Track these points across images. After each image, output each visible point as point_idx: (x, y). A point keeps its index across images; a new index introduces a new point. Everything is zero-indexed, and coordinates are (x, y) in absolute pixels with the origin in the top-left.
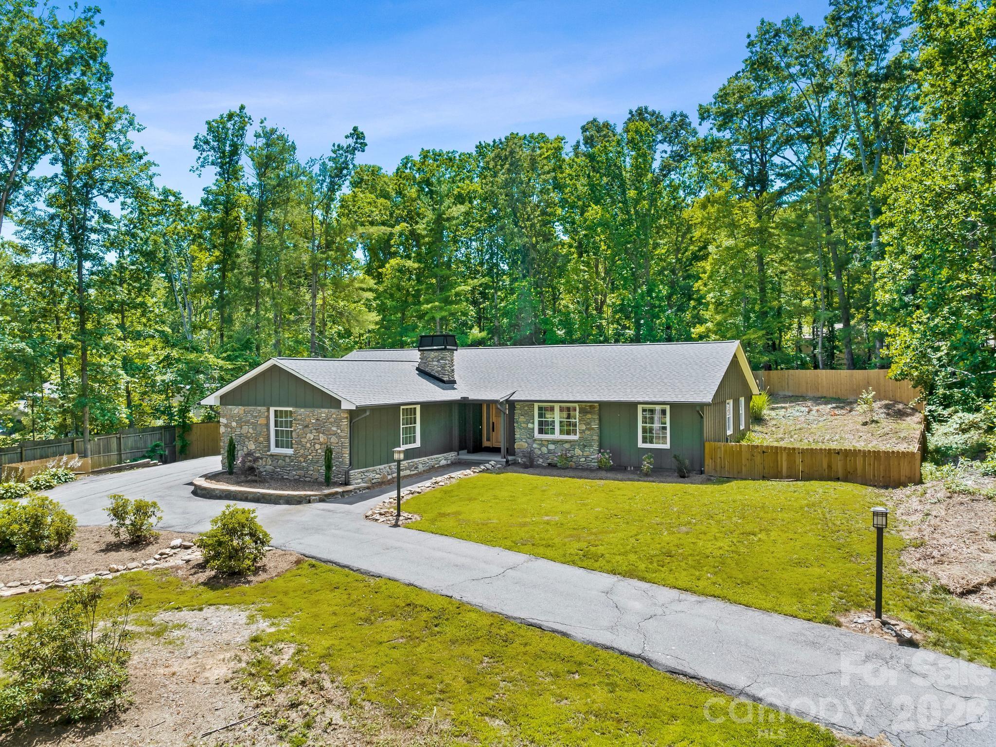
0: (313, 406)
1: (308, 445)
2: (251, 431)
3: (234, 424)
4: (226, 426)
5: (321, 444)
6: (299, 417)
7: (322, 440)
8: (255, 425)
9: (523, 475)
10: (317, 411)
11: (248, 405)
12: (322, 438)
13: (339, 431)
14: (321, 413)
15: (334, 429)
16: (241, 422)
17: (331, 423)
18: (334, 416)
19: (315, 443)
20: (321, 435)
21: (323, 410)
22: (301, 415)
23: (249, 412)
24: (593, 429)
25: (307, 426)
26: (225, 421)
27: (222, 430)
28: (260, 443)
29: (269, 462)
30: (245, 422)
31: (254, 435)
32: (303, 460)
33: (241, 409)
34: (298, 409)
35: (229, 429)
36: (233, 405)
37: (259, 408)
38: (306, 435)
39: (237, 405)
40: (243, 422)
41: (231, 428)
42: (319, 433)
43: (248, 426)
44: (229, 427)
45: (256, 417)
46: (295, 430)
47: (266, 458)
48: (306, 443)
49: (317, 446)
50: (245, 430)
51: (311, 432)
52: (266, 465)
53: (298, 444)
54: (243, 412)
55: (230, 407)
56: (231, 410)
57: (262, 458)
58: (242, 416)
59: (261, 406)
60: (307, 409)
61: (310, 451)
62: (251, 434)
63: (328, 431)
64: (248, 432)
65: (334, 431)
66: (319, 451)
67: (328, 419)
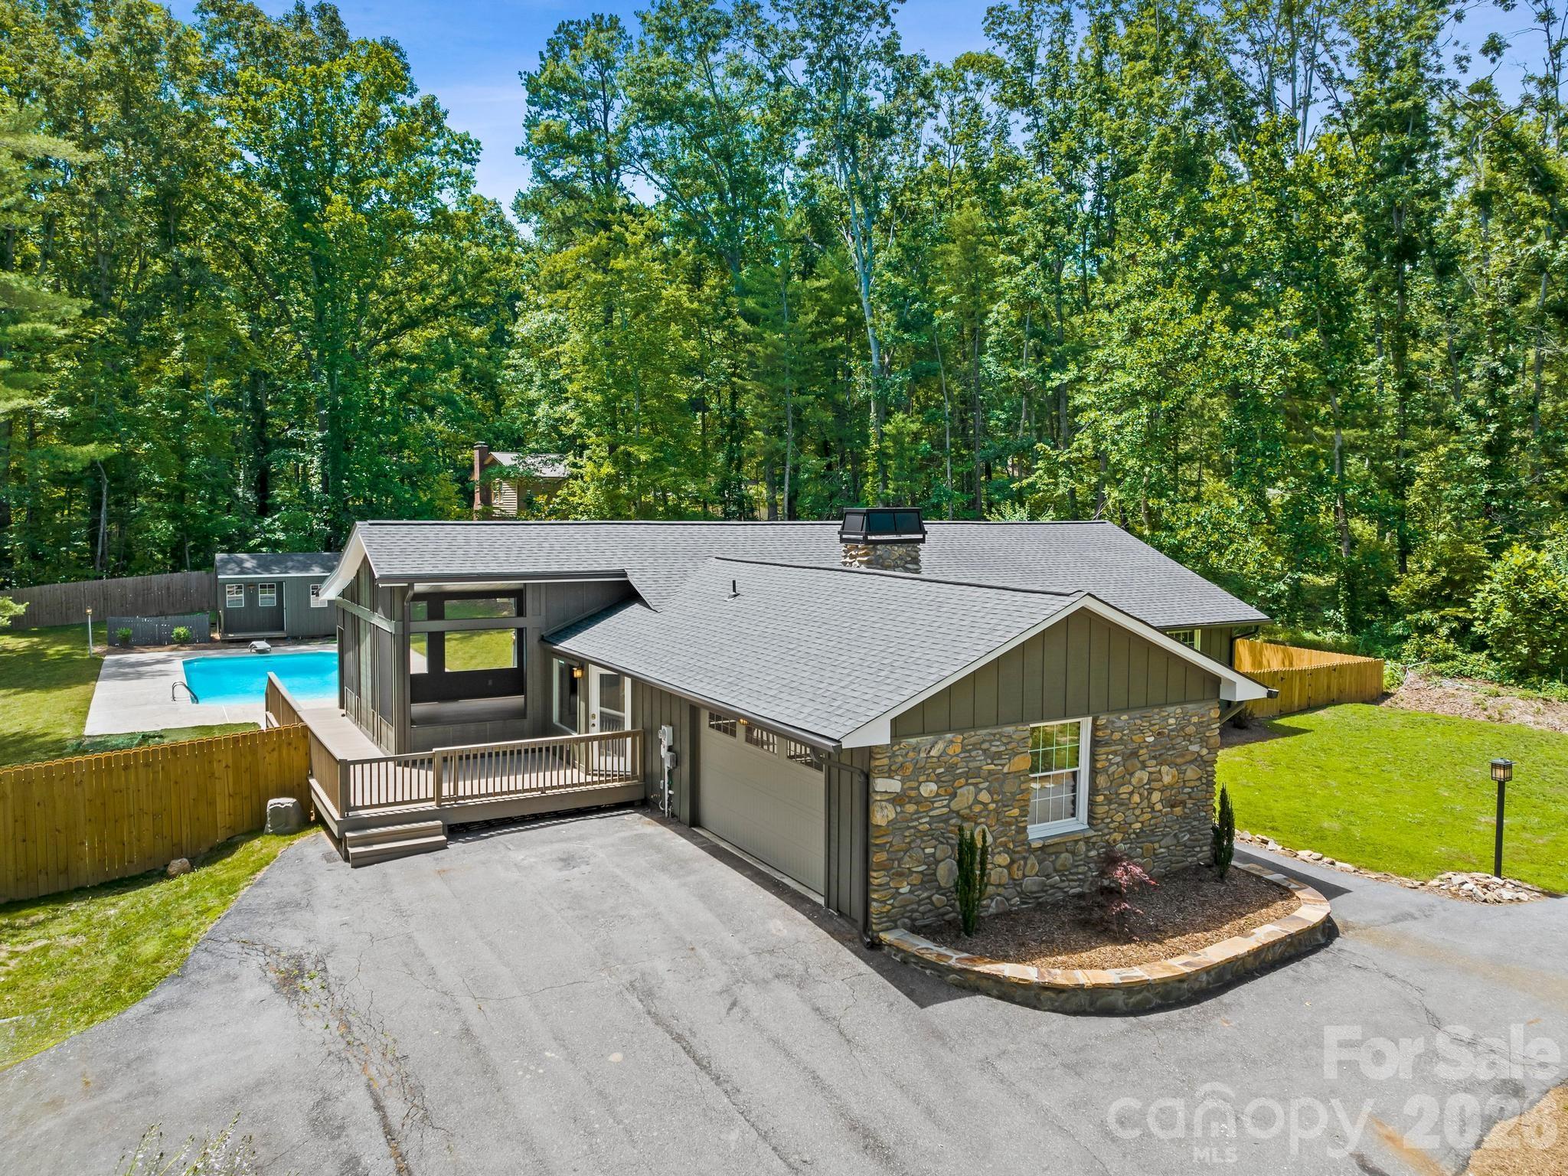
0: (1149, 704)
1: (1136, 798)
2: (984, 797)
3: (929, 789)
4: (897, 800)
5: (1163, 789)
6: (1117, 736)
7: (1167, 779)
8: (995, 781)
10: (1156, 715)
11: (974, 727)
12: (1168, 776)
13: (1205, 752)
14: (1168, 716)
15: (1194, 748)
16: (949, 778)
17: (1188, 737)
18: (1195, 719)
19: (1151, 791)
20: (1165, 769)
21: (1172, 709)
22: (1121, 729)
23: (976, 746)
25: (1134, 754)
26: (894, 785)
27: (882, 815)
28: (1010, 824)
29: (1033, 866)
30: (967, 775)
31: (992, 806)
32: (1118, 836)
33: (952, 742)
34: (1113, 717)
35: (911, 808)
36: (923, 733)
37: (1010, 729)
38: (1132, 774)
39: (939, 732)
40: (960, 776)
41: (919, 801)
42: (1161, 764)
43: (975, 785)
44: (911, 800)
45: (998, 755)
46: (1105, 770)
47: (1025, 859)
48: (1131, 793)
49: (1156, 796)
50: (966, 795)
51: (1144, 767)
52: (1024, 876)
53: (1110, 802)
54: (958, 750)
55: (913, 741)
56: (916, 749)
57: (1013, 862)
58: (955, 760)
59: (1008, 723)
60: (1137, 714)
61: (1138, 812)
62: (985, 805)
63: (1182, 756)
64: (977, 802)
65: (1193, 753)
66: (1158, 807)
67: (1182, 729)
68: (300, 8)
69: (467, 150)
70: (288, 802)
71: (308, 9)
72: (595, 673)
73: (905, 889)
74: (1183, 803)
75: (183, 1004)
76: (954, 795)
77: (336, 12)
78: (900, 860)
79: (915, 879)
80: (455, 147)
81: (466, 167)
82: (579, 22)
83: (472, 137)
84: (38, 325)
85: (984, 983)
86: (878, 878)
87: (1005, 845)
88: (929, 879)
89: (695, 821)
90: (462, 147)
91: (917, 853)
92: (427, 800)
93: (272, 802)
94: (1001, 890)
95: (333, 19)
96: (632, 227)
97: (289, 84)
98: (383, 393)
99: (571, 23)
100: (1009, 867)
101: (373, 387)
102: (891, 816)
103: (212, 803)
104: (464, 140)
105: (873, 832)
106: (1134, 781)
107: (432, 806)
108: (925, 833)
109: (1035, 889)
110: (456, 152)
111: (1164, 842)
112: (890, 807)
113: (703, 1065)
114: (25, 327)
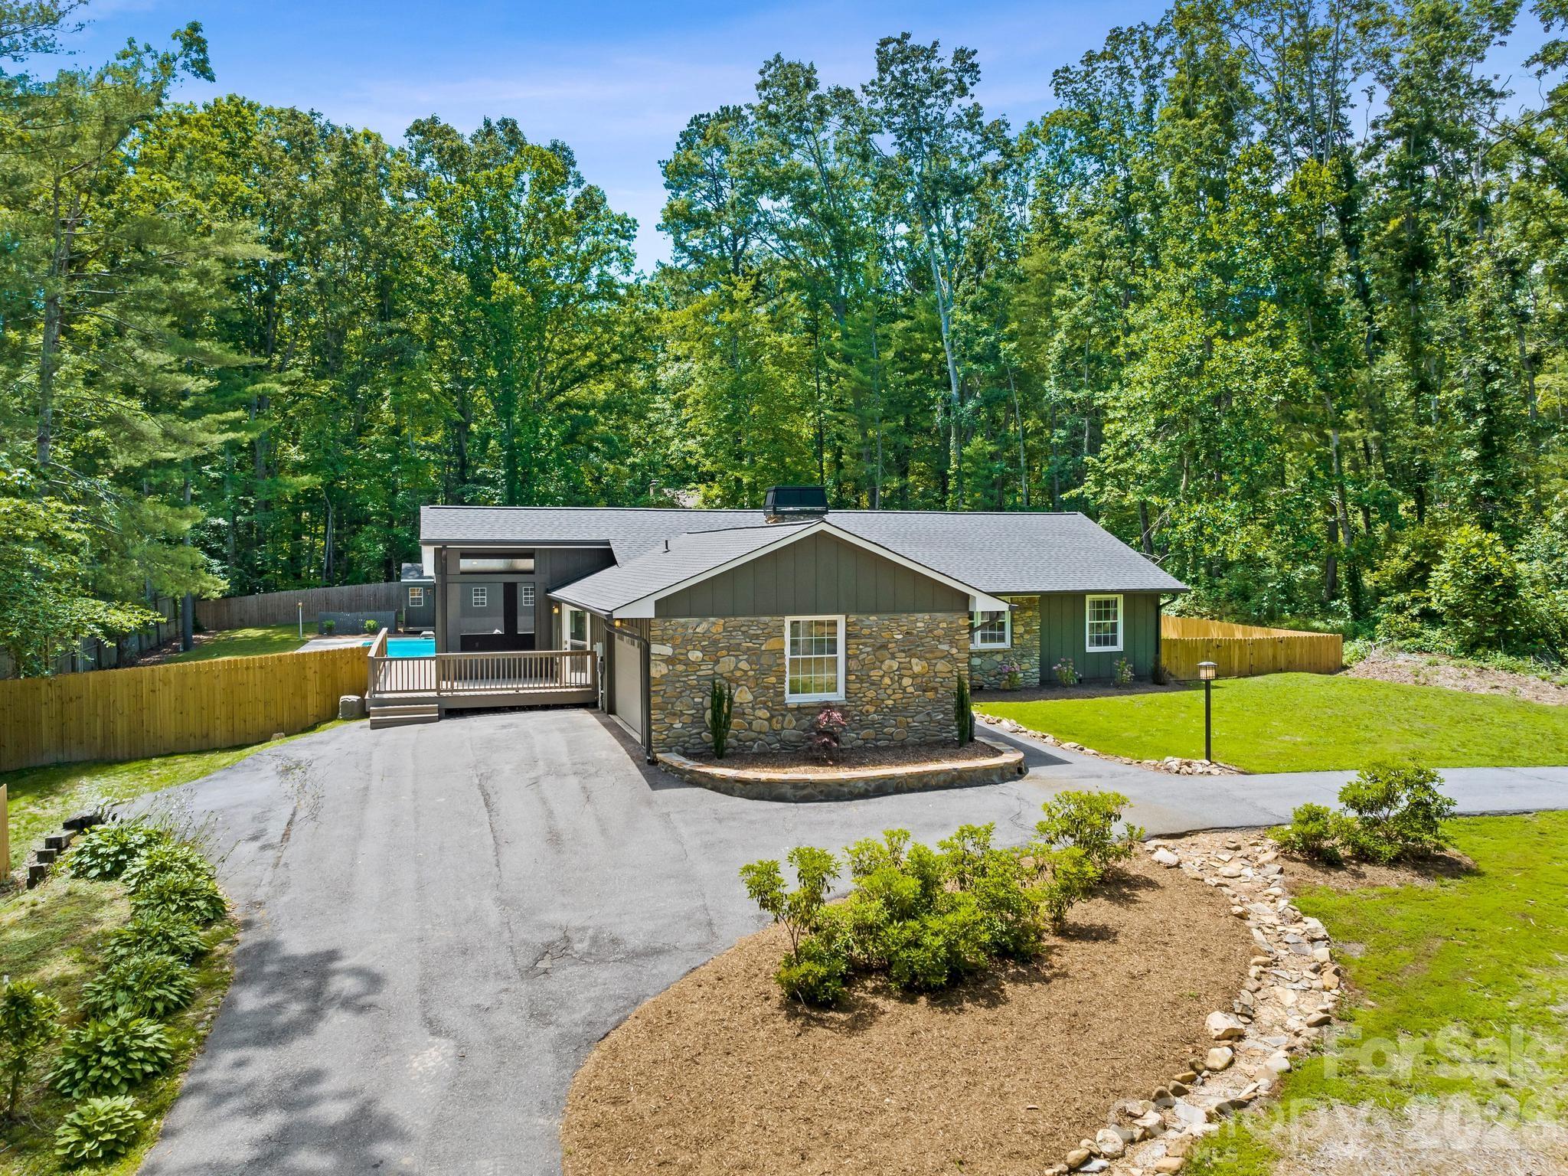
0: (896, 608)
1: (887, 681)
2: (744, 665)
3: (695, 655)
4: (669, 661)
5: (914, 677)
6: (866, 631)
7: (917, 669)
8: (754, 655)
9: (1032, 704)
10: (904, 619)
11: (734, 615)
12: (918, 666)
13: (954, 651)
14: (917, 621)
15: (945, 647)
16: (713, 650)
17: (938, 638)
18: (944, 625)
19: (901, 676)
20: (914, 661)
21: (920, 615)
22: (870, 627)
23: (736, 628)
24: (1034, 631)
25: (884, 647)
26: (667, 650)
27: (658, 670)
28: (768, 688)
29: (790, 722)
30: (728, 649)
31: (751, 673)
32: (872, 709)
33: (714, 623)
34: (862, 617)
35: (680, 668)
36: (690, 616)
37: (766, 619)
38: (882, 662)
39: (703, 615)
40: (722, 648)
41: (687, 663)
42: (911, 657)
43: (736, 656)
44: (680, 662)
45: (757, 637)
46: (856, 656)
47: (784, 716)
48: (882, 677)
49: (907, 681)
50: (727, 664)
51: (893, 657)
52: (783, 728)
53: (862, 682)
54: (721, 630)
55: (682, 620)
56: (685, 626)
57: (772, 717)
58: (717, 637)
59: (765, 614)
60: (883, 616)
61: (890, 692)
62: (745, 672)
63: (932, 652)
64: (737, 668)
65: (942, 651)
66: (910, 689)
67: (931, 631)
68: (487, 123)
69: (626, 228)
70: (354, 698)
71: (494, 124)
72: (567, 610)
73: (678, 725)
74: (935, 689)
75: (224, 778)
76: (717, 662)
77: (514, 124)
78: (673, 704)
79: (687, 719)
80: (616, 226)
81: (624, 243)
82: (708, 115)
83: (629, 217)
84: (267, 385)
85: (704, 780)
86: (656, 715)
87: (765, 703)
88: (698, 720)
89: (612, 710)
90: (622, 226)
91: (687, 700)
92: (431, 690)
93: (343, 698)
94: (762, 736)
95: (512, 131)
96: (740, 285)
97: (468, 187)
98: (551, 435)
99: (702, 116)
100: (769, 720)
101: (542, 431)
102: (665, 671)
103: (304, 698)
104: (623, 220)
105: (652, 682)
106: (884, 667)
107: (434, 694)
108: (694, 687)
109: (793, 739)
110: (616, 231)
111: (918, 718)
112: (663, 665)
113: (486, 798)
114: (259, 387)
